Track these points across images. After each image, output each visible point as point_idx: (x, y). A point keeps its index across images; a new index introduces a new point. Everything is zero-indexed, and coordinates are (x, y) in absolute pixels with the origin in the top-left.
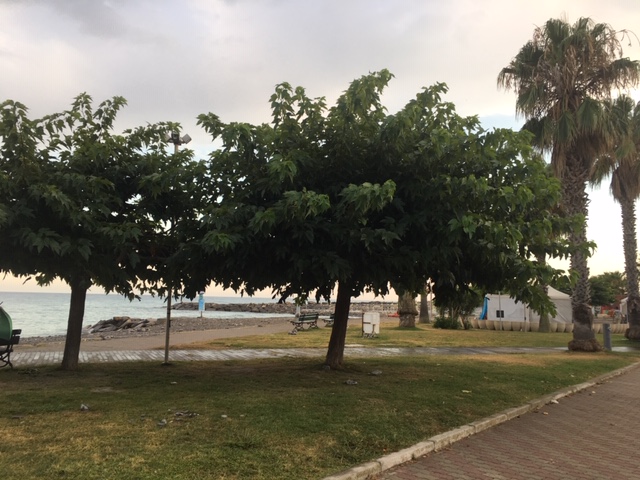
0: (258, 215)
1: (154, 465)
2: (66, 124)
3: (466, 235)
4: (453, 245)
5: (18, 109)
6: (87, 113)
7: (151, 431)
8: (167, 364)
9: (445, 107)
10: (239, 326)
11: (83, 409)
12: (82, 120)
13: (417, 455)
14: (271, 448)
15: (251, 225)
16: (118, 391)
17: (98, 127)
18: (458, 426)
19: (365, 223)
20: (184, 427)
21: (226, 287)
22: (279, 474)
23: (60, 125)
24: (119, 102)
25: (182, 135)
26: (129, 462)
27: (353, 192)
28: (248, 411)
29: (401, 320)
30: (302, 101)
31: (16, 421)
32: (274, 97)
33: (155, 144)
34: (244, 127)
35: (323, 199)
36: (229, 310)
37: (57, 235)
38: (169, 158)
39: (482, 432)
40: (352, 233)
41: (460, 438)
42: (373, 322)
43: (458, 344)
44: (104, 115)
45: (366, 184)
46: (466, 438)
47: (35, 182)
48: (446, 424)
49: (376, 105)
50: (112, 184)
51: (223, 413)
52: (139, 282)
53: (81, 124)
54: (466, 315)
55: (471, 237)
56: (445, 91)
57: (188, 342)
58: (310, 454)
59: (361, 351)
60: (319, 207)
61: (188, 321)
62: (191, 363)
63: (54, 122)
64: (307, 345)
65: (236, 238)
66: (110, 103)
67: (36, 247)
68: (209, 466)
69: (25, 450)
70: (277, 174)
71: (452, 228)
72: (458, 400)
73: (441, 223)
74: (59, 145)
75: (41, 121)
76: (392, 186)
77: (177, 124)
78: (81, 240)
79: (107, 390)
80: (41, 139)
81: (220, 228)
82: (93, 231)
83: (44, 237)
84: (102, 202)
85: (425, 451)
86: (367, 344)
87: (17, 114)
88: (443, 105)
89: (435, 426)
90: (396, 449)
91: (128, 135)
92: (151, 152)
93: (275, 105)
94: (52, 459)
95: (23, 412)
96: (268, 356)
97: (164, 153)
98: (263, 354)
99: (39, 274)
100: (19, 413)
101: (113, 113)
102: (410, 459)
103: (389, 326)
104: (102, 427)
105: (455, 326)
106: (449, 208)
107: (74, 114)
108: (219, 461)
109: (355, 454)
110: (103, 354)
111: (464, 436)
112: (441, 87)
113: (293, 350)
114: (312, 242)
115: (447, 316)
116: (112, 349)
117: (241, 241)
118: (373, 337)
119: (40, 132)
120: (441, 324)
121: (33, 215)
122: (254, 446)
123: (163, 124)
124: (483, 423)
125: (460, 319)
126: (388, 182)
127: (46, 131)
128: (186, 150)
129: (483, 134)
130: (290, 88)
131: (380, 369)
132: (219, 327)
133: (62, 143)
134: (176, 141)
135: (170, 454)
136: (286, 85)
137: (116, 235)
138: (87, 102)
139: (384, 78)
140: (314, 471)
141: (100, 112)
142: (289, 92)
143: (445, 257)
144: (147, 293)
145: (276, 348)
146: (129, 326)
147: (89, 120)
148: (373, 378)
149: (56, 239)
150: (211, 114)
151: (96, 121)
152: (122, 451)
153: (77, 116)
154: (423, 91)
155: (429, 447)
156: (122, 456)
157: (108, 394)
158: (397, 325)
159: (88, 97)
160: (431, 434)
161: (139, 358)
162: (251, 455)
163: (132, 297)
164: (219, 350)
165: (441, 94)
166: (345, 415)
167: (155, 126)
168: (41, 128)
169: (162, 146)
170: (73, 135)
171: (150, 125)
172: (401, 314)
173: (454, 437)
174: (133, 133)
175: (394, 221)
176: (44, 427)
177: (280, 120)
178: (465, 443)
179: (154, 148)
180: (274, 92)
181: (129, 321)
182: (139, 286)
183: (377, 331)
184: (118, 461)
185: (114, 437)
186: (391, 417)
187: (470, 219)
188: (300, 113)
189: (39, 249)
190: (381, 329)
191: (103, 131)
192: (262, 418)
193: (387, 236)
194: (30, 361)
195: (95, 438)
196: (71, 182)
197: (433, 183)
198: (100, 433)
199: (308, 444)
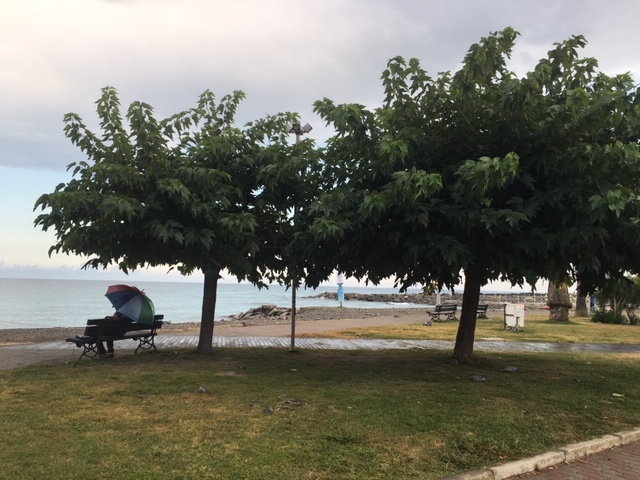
0: (367, 200)
1: (246, 453)
2: (192, 121)
3: (612, 214)
4: (596, 224)
5: (144, 109)
6: (211, 109)
7: (255, 417)
8: (293, 351)
9: (585, 64)
10: (376, 315)
11: (201, 392)
12: (208, 117)
13: (542, 466)
14: (372, 444)
15: (360, 210)
16: (239, 376)
17: (221, 122)
18: (599, 435)
19: (488, 203)
20: (287, 416)
21: (348, 276)
22: (373, 475)
23: (187, 123)
24: (239, 95)
25: (302, 125)
26: (224, 448)
27: (470, 169)
28: (357, 403)
29: (552, 313)
30: (416, 74)
31: (140, 400)
32: (386, 74)
33: (277, 135)
34: (352, 108)
35: (435, 179)
36: (372, 301)
37: (181, 226)
38: (290, 148)
39: (631, 444)
40: (471, 215)
41: (600, 449)
42: (516, 314)
43: (619, 340)
44: (226, 109)
45: (485, 159)
46: (609, 450)
47: (163, 177)
48: (584, 432)
49: (501, 70)
50: (229, 176)
51: (331, 404)
52: (268, 271)
53: (206, 120)
54: (632, 308)
55: (618, 215)
56: (583, 45)
57: (320, 331)
58: (412, 456)
59: (501, 344)
60: (430, 188)
61: (329, 310)
62: (318, 351)
63: (181, 121)
64: (441, 337)
65: (346, 224)
66: (230, 97)
67: (162, 237)
68: (300, 460)
69: (136, 429)
70: (387, 155)
71: (594, 206)
72: (605, 404)
73: (580, 200)
74: (189, 142)
75: (170, 120)
76: (514, 160)
77: (295, 114)
78: (204, 230)
79: (231, 374)
80: (171, 137)
81: (328, 215)
82: (214, 222)
83: (169, 228)
84: (223, 194)
85: (552, 462)
86: (508, 337)
87: (144, 113)
88: (582, 62)
89: (570, 433)
90: (515, 456)
91: (249, 127)
92: (273, 143)
93: (387, 82)
94: (156, 440)
95: (149, 392)
96: (397, 347)
97: (285, 143)
98: (393, 345)
99: (180, 264)
100: (145, 393)
101: (232, 108)
102: (532, 470)
103: (539, 319)
104: (212, 410)
105: (618, 320)
106: (591, 182)
107: (200, 111)
108: (312, 454)
109: (464, 458)
110: (240, 340)
111: (605, 447)
112: (578, 41)
113: (425, 341)
114: (426, 226)
115: (608, 309)
116: (249, 335)
117: (351, 228)
118: (516, 330)
119: (169, 131)
120: (601, 318)
121: (161, 208)
122: (353, 441)
123: (281, 114)
124: (633, 433)
125: (624, 313)
126: (509, 155)
127: (174, 129)
128: (307, 139)
129: (632, 91)
130: (403, 63)
131: (515, 366)
132: (356, 317)
133: (192, 140)
134: (297, 130)
135: (266, 443)
136: (399, 60)
137: (234, 225)
138: (210, 99)
139: (508, 38)
140: (413, 475)
141: (221, 107)
142: (401, 66)
143: (586, 238)
144: (275, 282)
145: (407, 339)
146: (275, 314)
147: (214, 117)
148: (506, 375)
149: (180, 230)
150: (325, 99)
151: (219, 116)
152: (222, 437)
153: (203, 113)
154: (555, 48)
155: (558, 457)
156: (219, 441)
157: (229, 378)
158: (548, 318)
159: (211, 93)
160: (564, 442)
161: (272, 345)
162: (347, 451)
163: (261, 285)
164: (349, 339)
165: (578, 49)
166: (462, 415)
167: (274, 117)
168: (170, 126)
169: (283, 137)
170: (201, 132)
171: (269, 117)
172: (552, 306)
173: (592, 448)
174: (254, 125)
175: (521, 200)
176: (161, 408)
177: (393, 97)
178: (606, 455)
179: (276, 139)
180: (385, 68)
181: (275, 310)
182: (267, 275)
183: (521, 324)
184: (213, 446)
185: (219, 422)
186: (516, 420)
187: (618, 194)
188: (414, 88)
189: (165, 240)
190: (526, 322)
191: (226, 125)
192: (369, 412)
193: (512, 218)
194: (175, 344)
195: (202, 421)
196: (193, 175)
197: (570, 154)
198: (208, 416)
199: (413, 443)
